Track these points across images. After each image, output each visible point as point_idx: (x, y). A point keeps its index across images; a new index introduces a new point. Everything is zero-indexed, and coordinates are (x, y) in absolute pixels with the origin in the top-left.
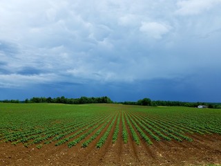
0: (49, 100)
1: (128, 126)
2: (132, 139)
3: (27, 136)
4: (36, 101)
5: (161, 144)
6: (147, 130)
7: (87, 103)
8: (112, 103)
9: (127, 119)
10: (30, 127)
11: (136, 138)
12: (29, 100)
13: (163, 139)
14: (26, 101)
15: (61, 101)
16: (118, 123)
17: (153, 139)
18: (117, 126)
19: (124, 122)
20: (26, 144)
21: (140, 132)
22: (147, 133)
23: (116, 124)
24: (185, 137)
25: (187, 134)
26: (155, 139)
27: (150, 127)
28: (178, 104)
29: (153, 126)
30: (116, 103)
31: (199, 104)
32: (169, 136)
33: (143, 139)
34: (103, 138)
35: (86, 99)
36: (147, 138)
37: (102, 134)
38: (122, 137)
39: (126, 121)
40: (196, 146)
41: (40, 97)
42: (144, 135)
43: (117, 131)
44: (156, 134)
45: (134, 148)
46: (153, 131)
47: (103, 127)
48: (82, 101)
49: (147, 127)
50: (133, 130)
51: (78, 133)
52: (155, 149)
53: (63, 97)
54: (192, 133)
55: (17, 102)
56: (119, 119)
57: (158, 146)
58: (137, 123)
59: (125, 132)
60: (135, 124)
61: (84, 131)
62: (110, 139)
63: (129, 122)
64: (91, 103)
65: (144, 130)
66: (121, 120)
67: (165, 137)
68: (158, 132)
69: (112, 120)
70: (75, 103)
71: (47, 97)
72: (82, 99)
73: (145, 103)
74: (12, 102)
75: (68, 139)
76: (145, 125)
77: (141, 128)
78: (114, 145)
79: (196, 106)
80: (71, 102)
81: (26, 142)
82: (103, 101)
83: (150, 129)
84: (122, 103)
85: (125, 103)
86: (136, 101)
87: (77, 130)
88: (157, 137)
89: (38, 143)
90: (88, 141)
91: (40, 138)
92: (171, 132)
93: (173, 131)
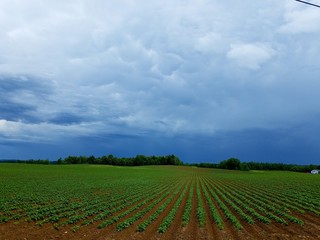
0: (92, 161)
1: (205, 200)
2: (212, 220)
3: (57, 213)
4: (73, 161)
5: (256, 228)
6: (235, 206)
7: (145, 164)
8: (182, 164)
9: (205, 190)
10: (63, 199)
11: (219, 219)
12: (63, 159)
13: (259, 221)
14: (59, 162)
15: (108, 161)
16: (191, 195)
17: (244, 221)
18: (190, 201)
19: (199, 193)
20: (56, 225)
21: (224, 211)
22: (235, 212)
23: (187, 197)
24: (293, 218)
25: (295, 213)
26: (246, 220)
27: (239, 202)
28: (280, 168)
29: (243, 201)
30: (187, 165)
31: (312, 168)
32: (268, 216)
33: (228, 221)
34: (169, 219)
35: (145, 159)
36: (234, 218)
37: (166, 212)
38: (196, 218)
39: (203, 193)
40: (309, 233)
41: (78, 156)
42: (229, 214)
43: (190, 208)
44: (248, 213)
45: (215, 233)
46: (243, 208)
47: (168, 201)
48: (138, 162)
49: (235, 202)
50: (213, 206)
51: (132, 209)
52: (246, 235)
53: (110, 156)
54: (303, 211)
55: (46, 163)
56: (192, 190)
57: (251, 231)
58: (220, 196)
59: (201, 210)
60: (217, 197)
61: (141, 207)
62: (179, 219)
63: (207, 194)
64: (151, 164)
65: (229, 206)
66: (195, 191)
67: (262, 217)
68: (251, 210)
69: (181, 191)
70: (128, 165)
71: (88, 156)
72: (137, 159)
73: (232, 165)
74: (39, 162)
75: (116, 218)
76: (232, 199)
77: (226, 203)
78: (184, 229)
79: (308, 170)
80: (121, 163)
81: (57, 221)
82: (169, 161)
83: (238, 205)
84: (196, 165)
85: (202, 166)
86: (218, 163)
87: (130, 206)
88: (250, 218)
89: (74, 223)
90: (146, 222)
91: (77, 217)
92: (271, 211)
93: (273, 208)
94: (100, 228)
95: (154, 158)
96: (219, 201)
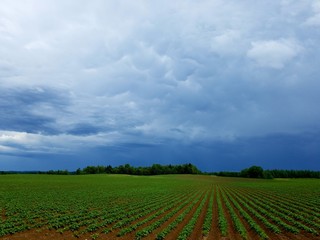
0: (109, 170)
1: (227, 209)
2: (234, 230)
3: (77, 221)
4: (91, 171)
6: (259, 215)
7: (162, 173)
8: (200, 173)
9: (226, 199)
10: (82, 208)
11: (241, 228)
12: (82, 169)
13: (285, 231)
14: (78, 172)
16: (211, 204)
17: (269, 230)
18: (210, 210)
19: (220, 202)
20: (76, 232)
21: (247, 220)
22: (259, 221)
23: (207, 206)
26: (272, 230)
27: (264, 211)
29: (267, 210)
30: (205, 174)
32: (296, 226)
33: (252, 230)
34: (189, 227)
35: (159, 167)
36: (258, 228)
37: (185, 221)
38: (218, 227)
39: (223, 202)
41: (96, 166)
42: (253, 223)
43: (210, 217)
44: (274, 222)
46: (268, 218)
47: (187, 210)
48: (154, 171)
49: (259, 211)
50: (235, 216)
51: (150, 218)
53: (127, 166)
55: (66, 173)
56: (212, 199)
58: (242, 205)
59: (223, 219)
60: (239, 207)
61: (159, 216)
62: (199, 229)
63: (228, 203)
64: (168, 173)
65: (253, 215)
66: (215, 203)
67: (289, 227)
68: (277, 219)
69: (200, 199)
71: (105, 166)
72: (153, 168)
73: (254, 173)
74: (59, 173)
75: (135, 226)
76: (255, 209)
77: (249, 212)
80: (138, 173)
81: (77, 229)
82: (186, 170)
83: (263, 214)
84: (216, 174)
86: (239, 171)
87: (149, 214)
88: (275, 227)
89: (94, 231)
90: (165, 230)
91: (96, 225)
92: (299, 220)
94: (119, 236)
95: (170, 167)
96: (241, 210)
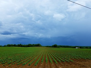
0: (15, 46)
1: (48, 56)
2: (50, 61)
3: (4, 61)
4: (9, 46)
5: (61, 63)
6: (56, 57)
7: (31, 46)
8: (42, 46)
9: (48, 53)
10: (6, 57)
11: (51, 61)
12: (6, 45)
13: (62, 61)
14: (5, 46)
15: (20, 46)
16: (44, 55)
17: (58, 61)
20: (4, 64)
22: (56, 59)
24: (71, 60)
25: (71, 59)
26: (59, 61)
27: (57, 56)
28: (68, 47)
30: (43, 46)
31: (76, 47)
32: (64, 60)
33: (54, 61)
34: (37, 62)
35: (31, 45)
36: (55, 61)
37: (37, 60)
38: (45, 61)
39: (47, 54)
40: (75, 64)
41: (11, 44)
42: (54, 60)
43: (43, 58)
44: (59, 59)
45: (50, 65)
46: (58, 58)
47: (38, 57)
48: (29, 46)
49: (56, 56)
50: (50, 57)
51: (27, 59)
52: (59, 65)
53: (21, 44)
54: (73, 58)
55: (1, 46)
56: (44, 53)
57: (60, 64)
58: (52, 55)
59: (47, 59)
60: (51, 55)
61: (30, 59)
62: (40, 62)
63: (48, 54)
64: (33, 46)
65: (54, 57)
67: (63, 60)
68: (60, 58)
69: (41, 54)
70: (26, 47)
72: (29, 45)
73: (55, 46)
75: (22, 62)
76: (55, 56)
77: (53, 57)
78: (42, 64)
79: (75, 47)
80: (24, 46)
81: (4, 63)
82: (38, 45)
83: (57, 57)
84: (46, 46)
85: (47, 47)
86: (51, 46)
88: (60, 61)
89: (10, 64)
90: (31, 63)
91: (10, 62)
92: (65, 58)
93: (66, 58)
94: (17, 65)
95: (34, 45)
96: (52, 56)
